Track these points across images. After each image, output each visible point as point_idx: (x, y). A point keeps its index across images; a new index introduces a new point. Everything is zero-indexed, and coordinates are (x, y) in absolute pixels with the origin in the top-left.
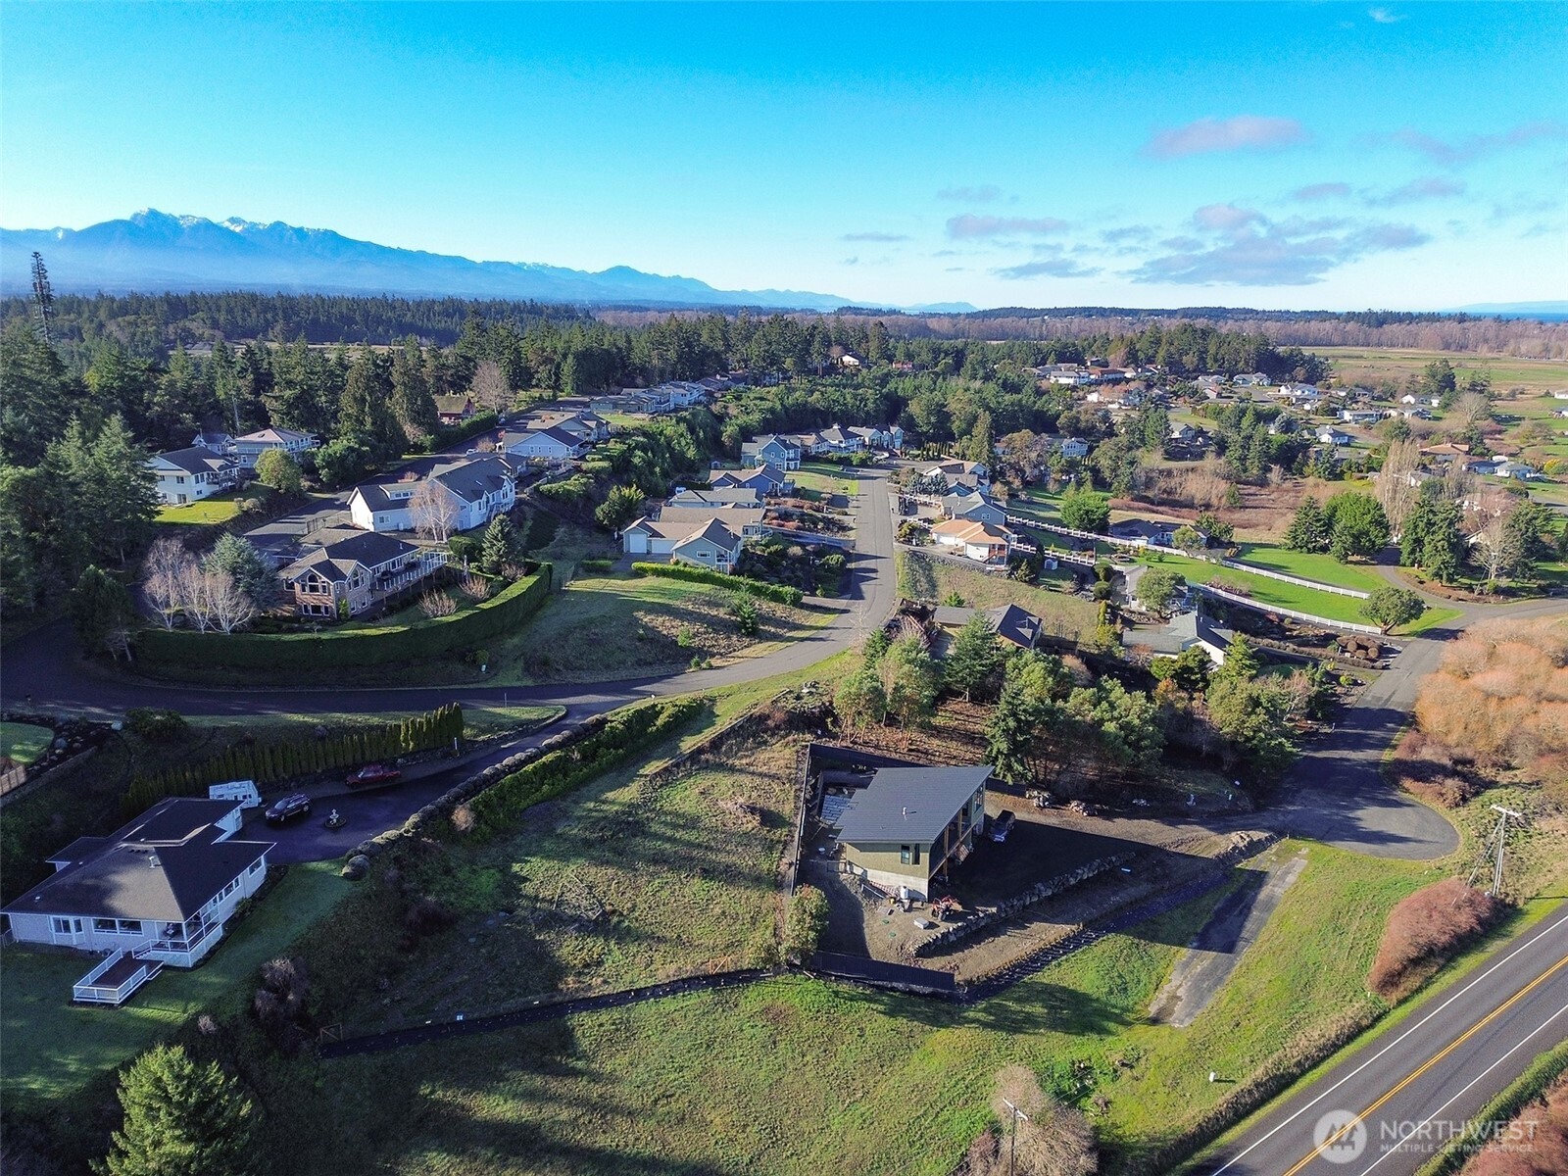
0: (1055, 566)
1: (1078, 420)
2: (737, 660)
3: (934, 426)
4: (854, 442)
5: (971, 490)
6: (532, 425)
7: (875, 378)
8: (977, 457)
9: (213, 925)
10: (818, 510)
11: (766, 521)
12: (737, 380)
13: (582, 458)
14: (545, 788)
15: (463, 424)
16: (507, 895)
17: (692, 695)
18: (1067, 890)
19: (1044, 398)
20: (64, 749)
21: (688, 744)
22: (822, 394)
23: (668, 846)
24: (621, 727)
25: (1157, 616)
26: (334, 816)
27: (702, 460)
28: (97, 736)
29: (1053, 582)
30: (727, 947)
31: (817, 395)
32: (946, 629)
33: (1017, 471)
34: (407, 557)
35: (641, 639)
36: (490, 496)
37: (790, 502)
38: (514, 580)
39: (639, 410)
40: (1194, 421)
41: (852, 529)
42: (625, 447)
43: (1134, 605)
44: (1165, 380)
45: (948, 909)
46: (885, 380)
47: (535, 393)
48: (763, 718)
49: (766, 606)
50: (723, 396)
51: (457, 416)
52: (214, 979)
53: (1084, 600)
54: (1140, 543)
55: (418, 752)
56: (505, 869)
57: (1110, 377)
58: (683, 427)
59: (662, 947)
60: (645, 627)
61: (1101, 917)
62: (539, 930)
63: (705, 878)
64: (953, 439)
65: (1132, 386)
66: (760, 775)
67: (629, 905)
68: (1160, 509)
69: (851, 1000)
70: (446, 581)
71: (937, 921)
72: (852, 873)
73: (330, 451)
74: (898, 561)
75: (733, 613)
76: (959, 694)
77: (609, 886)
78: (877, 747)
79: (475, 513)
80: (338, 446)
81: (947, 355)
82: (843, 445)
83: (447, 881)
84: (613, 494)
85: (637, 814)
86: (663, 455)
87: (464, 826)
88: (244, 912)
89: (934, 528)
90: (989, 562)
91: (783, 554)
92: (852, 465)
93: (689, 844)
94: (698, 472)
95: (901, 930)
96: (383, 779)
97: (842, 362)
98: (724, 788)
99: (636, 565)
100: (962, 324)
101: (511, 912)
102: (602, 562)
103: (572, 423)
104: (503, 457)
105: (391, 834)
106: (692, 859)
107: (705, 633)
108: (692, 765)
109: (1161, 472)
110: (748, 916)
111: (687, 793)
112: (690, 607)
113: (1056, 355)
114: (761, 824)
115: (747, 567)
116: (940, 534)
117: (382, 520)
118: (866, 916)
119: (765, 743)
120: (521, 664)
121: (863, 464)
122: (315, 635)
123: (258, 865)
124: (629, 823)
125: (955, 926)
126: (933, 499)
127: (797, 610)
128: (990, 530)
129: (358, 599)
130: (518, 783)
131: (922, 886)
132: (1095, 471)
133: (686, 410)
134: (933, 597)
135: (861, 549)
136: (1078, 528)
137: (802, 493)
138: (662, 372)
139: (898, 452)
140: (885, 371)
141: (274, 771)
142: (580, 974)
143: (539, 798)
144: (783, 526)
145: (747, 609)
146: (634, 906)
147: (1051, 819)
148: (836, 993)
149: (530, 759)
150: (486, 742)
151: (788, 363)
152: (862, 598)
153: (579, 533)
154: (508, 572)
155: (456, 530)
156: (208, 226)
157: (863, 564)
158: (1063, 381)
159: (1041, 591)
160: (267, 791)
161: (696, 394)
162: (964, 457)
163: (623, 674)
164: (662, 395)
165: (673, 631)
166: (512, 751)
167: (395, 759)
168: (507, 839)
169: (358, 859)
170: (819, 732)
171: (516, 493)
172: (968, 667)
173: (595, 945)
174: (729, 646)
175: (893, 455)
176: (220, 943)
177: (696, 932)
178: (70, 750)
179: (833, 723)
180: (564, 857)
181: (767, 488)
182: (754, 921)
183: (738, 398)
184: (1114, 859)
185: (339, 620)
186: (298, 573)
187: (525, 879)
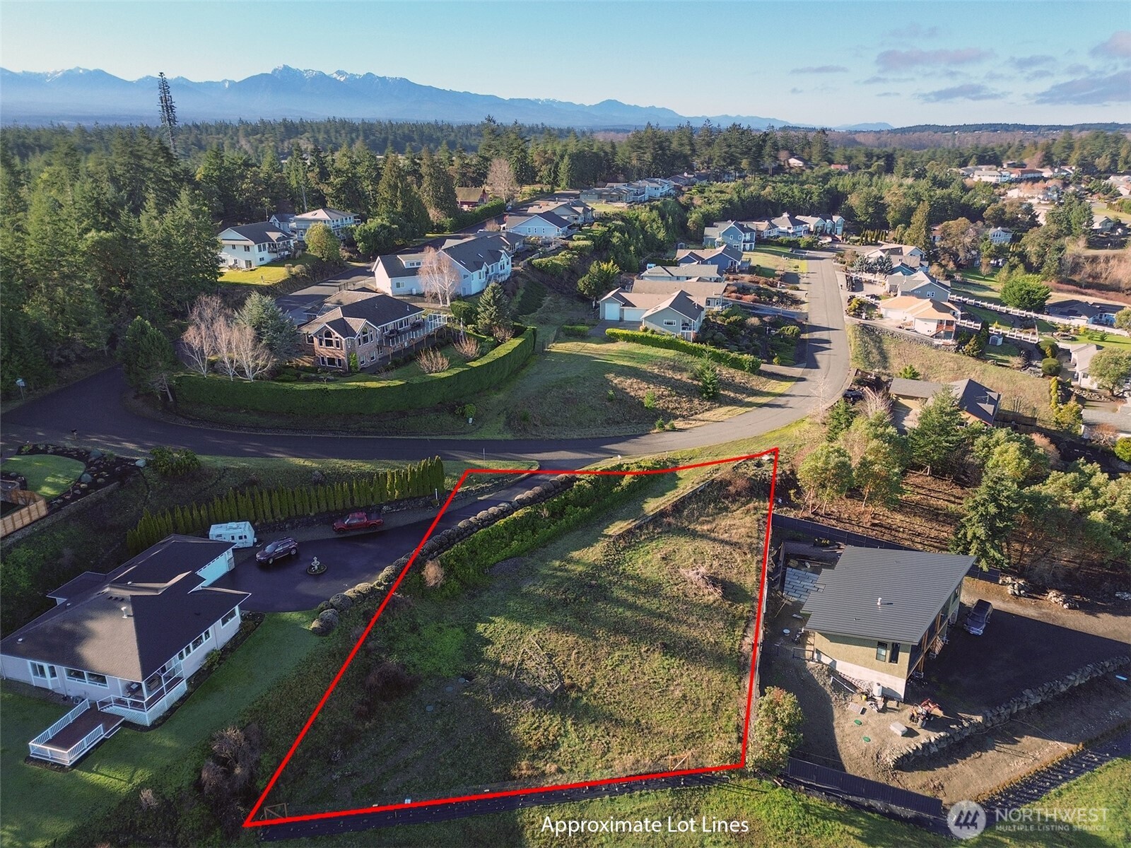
0: (1000, 341)
1: (1004, 213)
2: (699, 423)
3: (871, 216)
4: (799, 228)
5: (914, 270)
6: (531, 210)
7: (818, 176)
8: (914, 242)
9: (179, 679)
10: (773, 285)
11: (726, 294)
12: (700, 177)
13: (570, 238)
14: (515, 544)
15: (477, 209)
16: (468, 659)
17: (656, 456)
18: (1057, 698)
19: (970, 193)
20: (88, 484)
21: (652, 506)
22: (774, 188)
23: (628, 614)
24: (588, 486)
25: (1108, 393)
26: (316, 563)
27: (669, 242)
28: (121, 471)
29: (1000, 357)
30: (687, 738)
31: (768, 189)
32: (901, 400)
33: (950, 254)
34: (412, 317)
35: (611, 399)
36: (490, 267)
37: (747, 278)
38: (504, 340)
39: (619, 199)
40: (1112, 215)
41: (803, 302)
42: (606, 229)
43: (1085, 383)
44: (1080, 179)
45: (928, 715)
46: (826, 177)
47: (538, 187)
48: (723, 484)
49: (726, 372)
50: (690, 190)
51: (474, 204)
52: (168, 743)
53: (1032, 376)
54: (1081, 322)
55: (403, 500)
56: (469, 629)
57: (1030, 175)
58: (655, 213)
59: (620, 732)
60: (615, 388)
61: (1102, 736)
62: (497, 702)
63: (665, 654)
64: (888, 228)
65: (1050, 183)
66: (722, 542)
67: (588, 679)
68: (1089, 291)
69: (824, 818)
70: (444, 340)
71: (917, 727)
72: (820, 662)
73: (366, 228)
74: (850, 333)
75: (695, 378)
76: (920, 468)
77: (569, 655)
78: (839, 520)
79: (476, 282)
80: (373, 224)
81: (879, 158)
82: (791, 231)
83: (412, 639)
84: (594, 268)
85: (600, 577)
86: (638, 237)
87: (433, 583)
88: (213, 664)
89: (881, 303)
90: (937, 336)
91: (741, 324)
92: (799, 248)
93: (651, 613)
94: (665, 251)
95: (876, 735)
96: (368, 526)
97: (789, 164)
98: (685, 555)
99: (609, 331)
100: (884, 138)
101: (470, 679)
102: (580, 327)
103: (562, 208)
104: (504, 235)
105: (362, 587)
106: (653, 631)
107: (669, 396)
108: (655, 529)
109: (1087, 258)
110: (709, 702)
111: (649, 557)
112: (656, 371)
113: (977, 158)
114: (722, 596)
115: (709, 335)
116: (887, 309)
117: (398, 285)
118: (837, 713)
119: (726, 509)
120: (503, 418)
121: (810, 246)
122: (324, 386)
123: (233, 614)
124: (591, 586)
125: (937, 735)
126: (878, 277)
127: (755, 377)
128: (939, 307)
129: (367, 353)
130: (490, 538)
131: (899, 686)
132: (1023, 257)
133: (658, 200)
134: (885, 368)
135: (814, 321)
136: (1018, 307)
137: (757, 270)
138: (640, 170)
139: (840, 238)
140: (826, 171)
141: (272, 512)
142: (534, 757)
143: (508, 554)
144: (741, 298)
145: (709, 375)
146: (593, 681)
147: (1028, 610)
148: (806, 808)
149: (503, 514)
150: (465, 494)
151: (744, 163)
152: (817, 367)
153: (563, 302)
154: (499, 334)
155: (458, 296)
156: (321, 78)
157: (817, 335)
158: (986, 179)
159: (989, 366)
160: (263, 531)
161: (666, 189)
162: (901, 242)
163: (593, 432)
164: (639, 188)
165: (640, 393)
166: (486, 505)
167: (381, 506)
168: (474, 596)
169: (328, 613)
170: (780, 501)
171: (513, 266)
172: (933, 442)
173: (552, 723)
174: (691, 409)
175: (835, 240)
176: (183, 699)
177: (656, 717)
178: (94, 485)
179: (796, 494)
180: (527, 620)
181: (727, 265)
182: (716, 709)
183: (702, 192)
184: (1107, 665)
185: (350, 371)
186: (317, 328)
187: (488, 642)
